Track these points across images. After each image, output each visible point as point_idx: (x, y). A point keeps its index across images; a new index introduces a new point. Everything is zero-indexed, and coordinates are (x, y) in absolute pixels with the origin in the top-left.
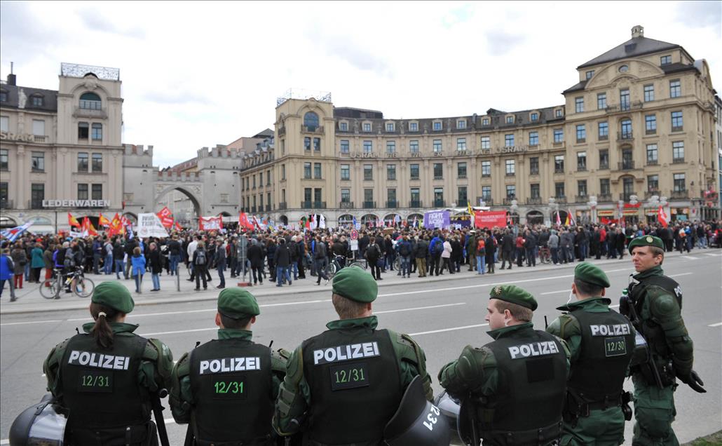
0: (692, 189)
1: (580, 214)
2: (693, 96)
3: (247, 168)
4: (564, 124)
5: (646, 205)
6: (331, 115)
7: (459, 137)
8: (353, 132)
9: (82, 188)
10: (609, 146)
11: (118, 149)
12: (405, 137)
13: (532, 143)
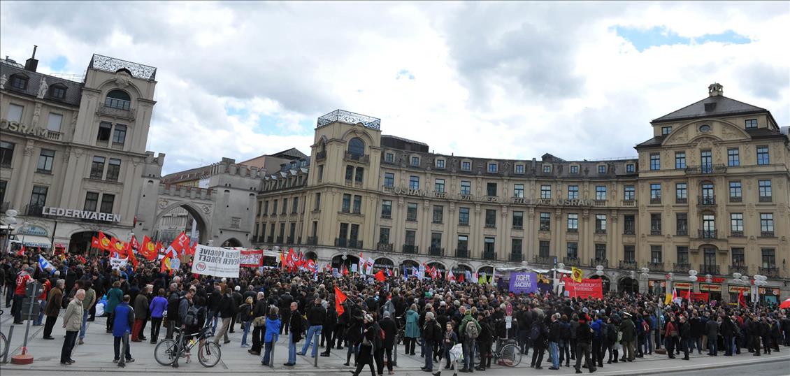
0: (784, 268)
1: (652, 284)
2: (783, 165)
3: (267, 191)
4: (637, 181)
5: (730, 281)
6: (378, 143)
7: (517, 183)
8: (399, 166)
9: (91, 198)
10: (689, 210)
11: (140, 157)
12: (457, 176)
13: (598, 198)
